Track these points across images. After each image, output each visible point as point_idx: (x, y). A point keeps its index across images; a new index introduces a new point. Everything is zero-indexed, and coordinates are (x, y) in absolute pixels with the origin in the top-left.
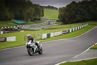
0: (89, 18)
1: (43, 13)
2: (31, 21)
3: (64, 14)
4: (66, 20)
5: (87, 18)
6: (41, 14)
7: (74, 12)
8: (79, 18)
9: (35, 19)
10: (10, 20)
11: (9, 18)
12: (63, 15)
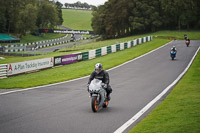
0: (160, 24)
1: (60, 17)
3: (104, 17)
4: (107, 29)
5: (154, 23)
7: (125, 11)
8: (136, 25)
12: (101, 20)
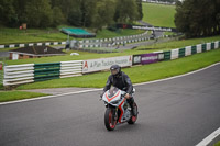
2: (110, 29)
6: (136, 12)
9: (120, 26)
10: (54, 26)
11: (52, 21)
12: (185, 16)
